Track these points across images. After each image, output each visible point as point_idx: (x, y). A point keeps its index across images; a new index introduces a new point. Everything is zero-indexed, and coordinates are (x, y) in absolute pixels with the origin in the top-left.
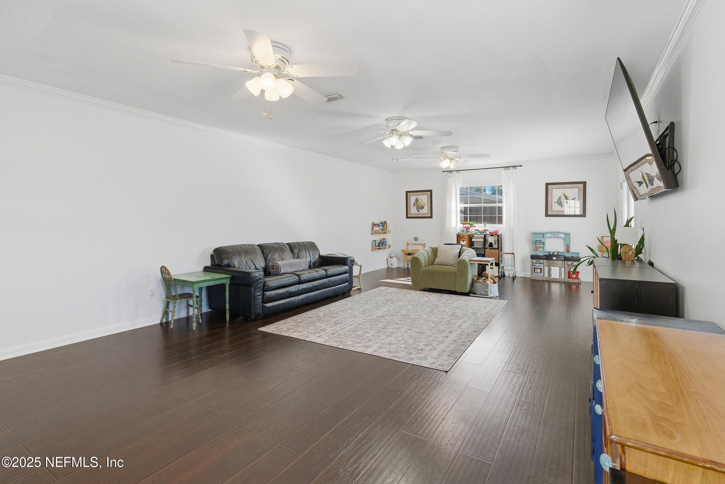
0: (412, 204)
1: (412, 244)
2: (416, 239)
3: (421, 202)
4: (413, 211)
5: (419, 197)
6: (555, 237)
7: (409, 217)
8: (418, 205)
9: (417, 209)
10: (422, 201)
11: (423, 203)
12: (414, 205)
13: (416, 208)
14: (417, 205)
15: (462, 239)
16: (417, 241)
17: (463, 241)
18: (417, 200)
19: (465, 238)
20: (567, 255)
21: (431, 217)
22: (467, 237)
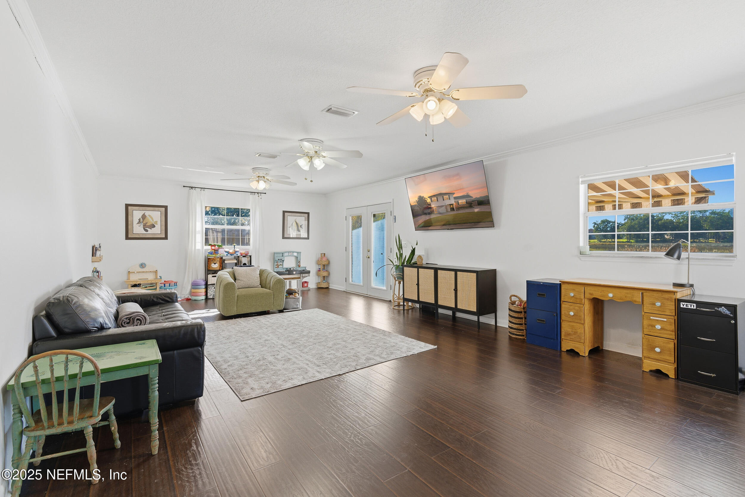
0: (136, 221)
1: (137, 272)
2: (142, 265)
3: (150, 220)
4: (138, 229)
5: (147, 213)
6: (291, 256)
7: (131, 238)
8: (146, 223)
9: (144, 228)
10: (152, 218)
11: (153, 220)
12: (139, 222)
13: (142, 226)
14: (144, 222)
15: (213, 262)
16: (144, 268)
17: (215, 264)
18: (144, 217)
19: (217, 261)
20: (299, 269)
21: (166, 238)
22: (219, 259)
